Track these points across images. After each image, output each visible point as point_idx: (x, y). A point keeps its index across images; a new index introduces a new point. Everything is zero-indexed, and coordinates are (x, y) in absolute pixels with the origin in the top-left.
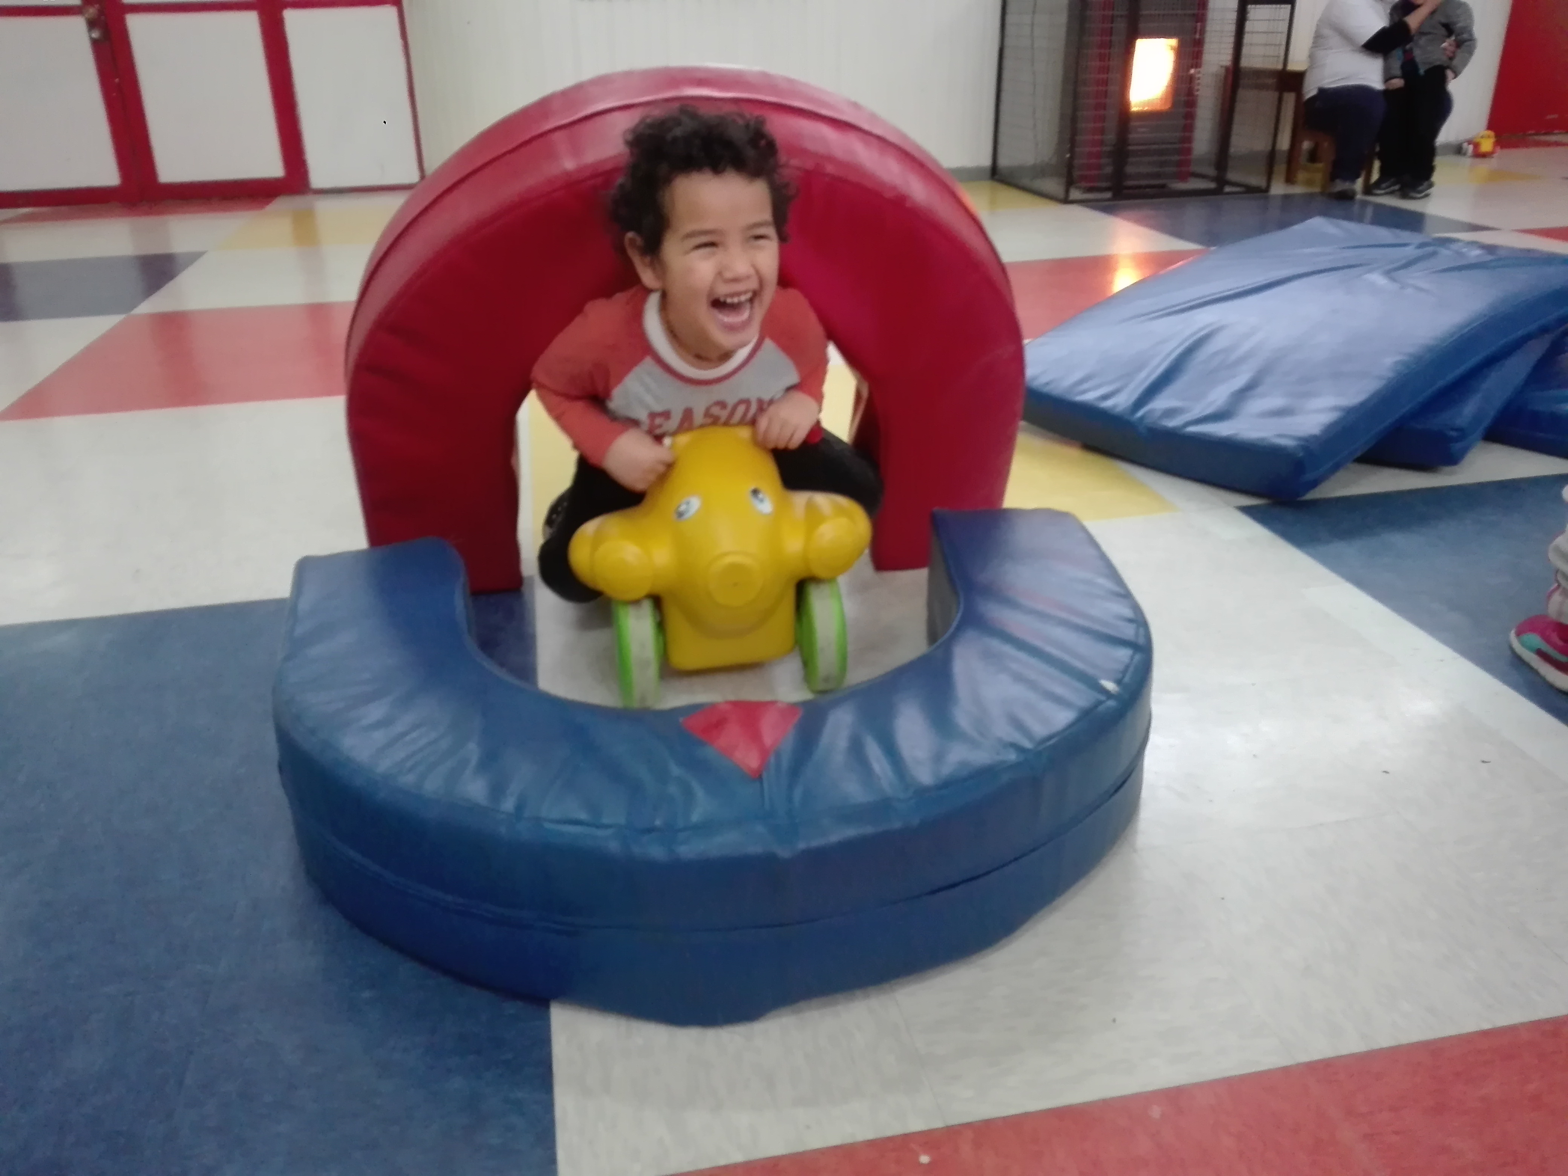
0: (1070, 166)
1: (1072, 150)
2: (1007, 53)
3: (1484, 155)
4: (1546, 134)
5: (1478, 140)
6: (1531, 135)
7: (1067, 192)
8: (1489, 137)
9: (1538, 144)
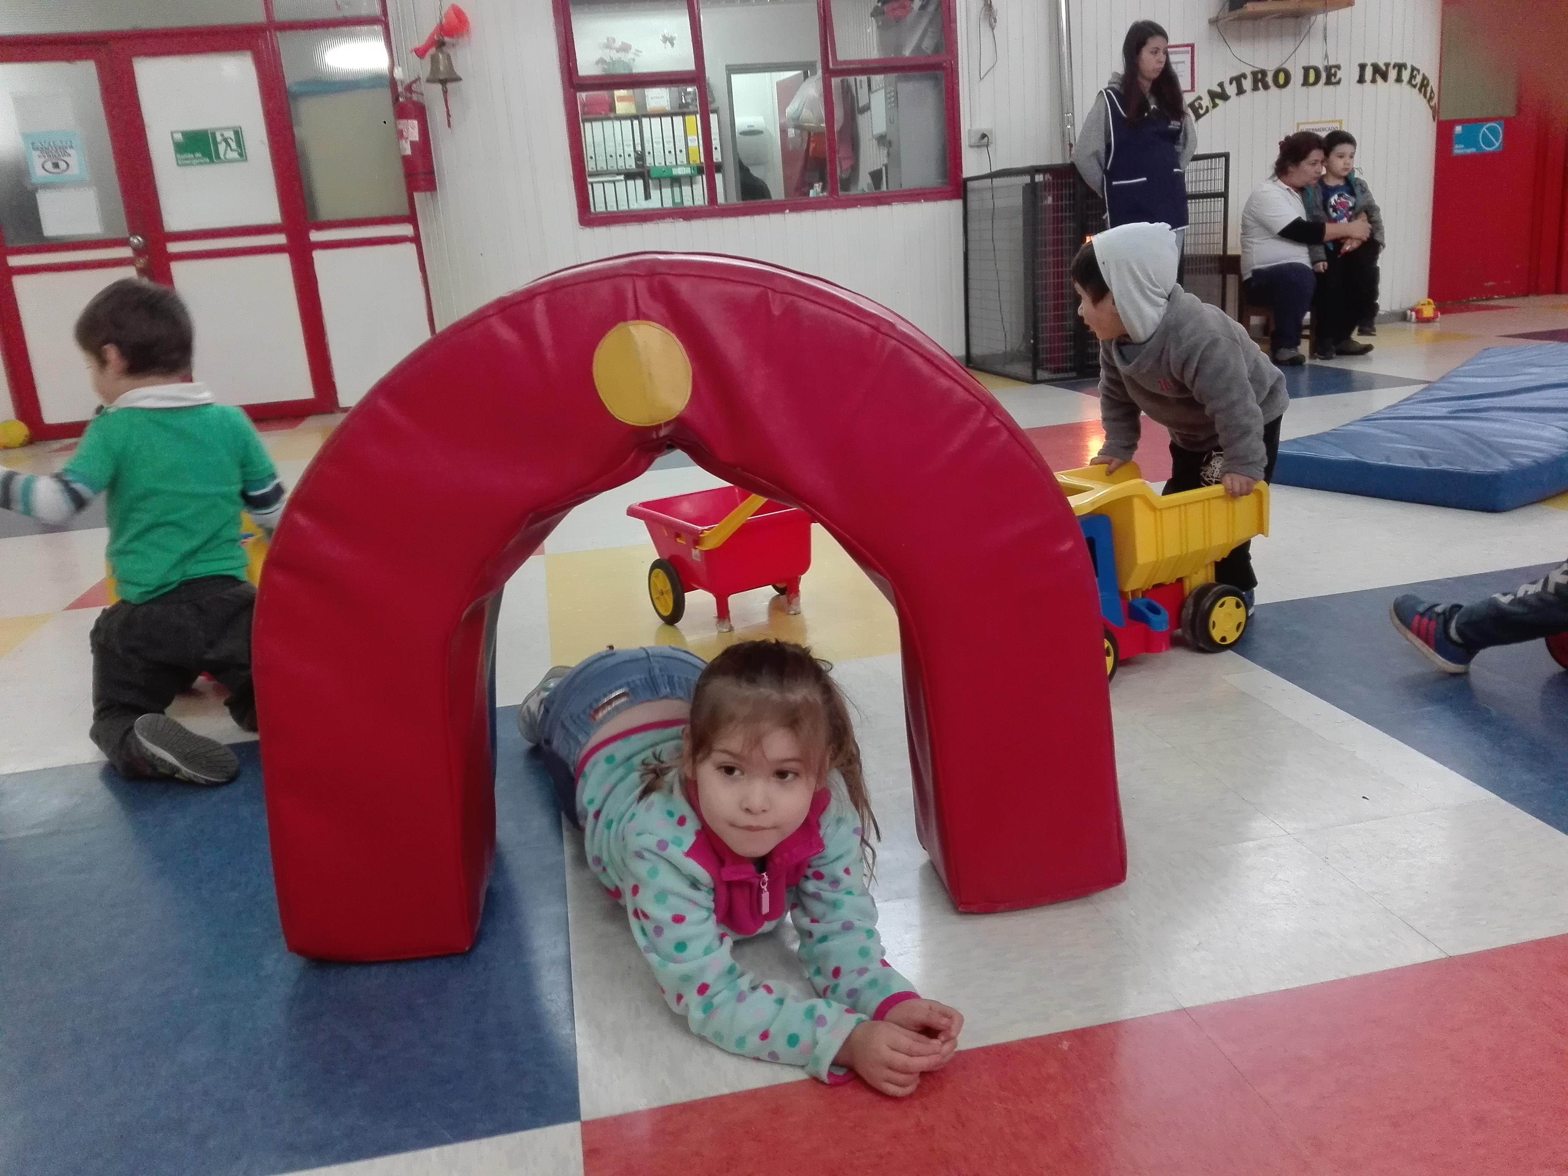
0: (1035, 351)
1: (1035, 338)
2: (971, 255)
3: (1428, 320)
4: (1487, 299)
5: (1420, 307)
6: (1473, 301)
7: (1034, 373)
8: (1429, 303)
9: (1480, 308)
